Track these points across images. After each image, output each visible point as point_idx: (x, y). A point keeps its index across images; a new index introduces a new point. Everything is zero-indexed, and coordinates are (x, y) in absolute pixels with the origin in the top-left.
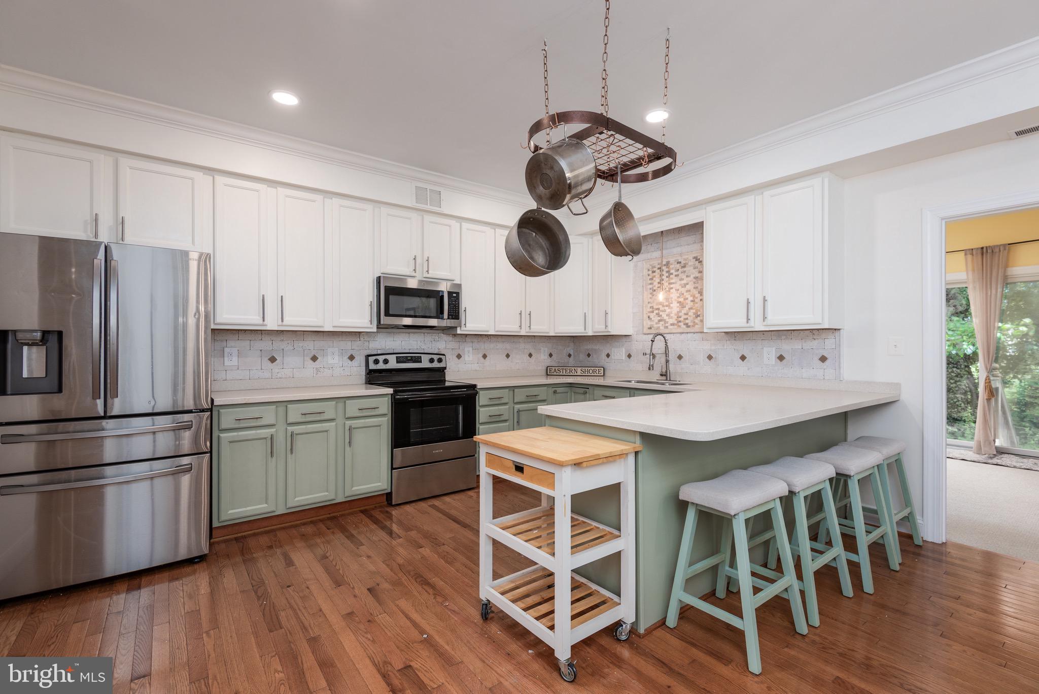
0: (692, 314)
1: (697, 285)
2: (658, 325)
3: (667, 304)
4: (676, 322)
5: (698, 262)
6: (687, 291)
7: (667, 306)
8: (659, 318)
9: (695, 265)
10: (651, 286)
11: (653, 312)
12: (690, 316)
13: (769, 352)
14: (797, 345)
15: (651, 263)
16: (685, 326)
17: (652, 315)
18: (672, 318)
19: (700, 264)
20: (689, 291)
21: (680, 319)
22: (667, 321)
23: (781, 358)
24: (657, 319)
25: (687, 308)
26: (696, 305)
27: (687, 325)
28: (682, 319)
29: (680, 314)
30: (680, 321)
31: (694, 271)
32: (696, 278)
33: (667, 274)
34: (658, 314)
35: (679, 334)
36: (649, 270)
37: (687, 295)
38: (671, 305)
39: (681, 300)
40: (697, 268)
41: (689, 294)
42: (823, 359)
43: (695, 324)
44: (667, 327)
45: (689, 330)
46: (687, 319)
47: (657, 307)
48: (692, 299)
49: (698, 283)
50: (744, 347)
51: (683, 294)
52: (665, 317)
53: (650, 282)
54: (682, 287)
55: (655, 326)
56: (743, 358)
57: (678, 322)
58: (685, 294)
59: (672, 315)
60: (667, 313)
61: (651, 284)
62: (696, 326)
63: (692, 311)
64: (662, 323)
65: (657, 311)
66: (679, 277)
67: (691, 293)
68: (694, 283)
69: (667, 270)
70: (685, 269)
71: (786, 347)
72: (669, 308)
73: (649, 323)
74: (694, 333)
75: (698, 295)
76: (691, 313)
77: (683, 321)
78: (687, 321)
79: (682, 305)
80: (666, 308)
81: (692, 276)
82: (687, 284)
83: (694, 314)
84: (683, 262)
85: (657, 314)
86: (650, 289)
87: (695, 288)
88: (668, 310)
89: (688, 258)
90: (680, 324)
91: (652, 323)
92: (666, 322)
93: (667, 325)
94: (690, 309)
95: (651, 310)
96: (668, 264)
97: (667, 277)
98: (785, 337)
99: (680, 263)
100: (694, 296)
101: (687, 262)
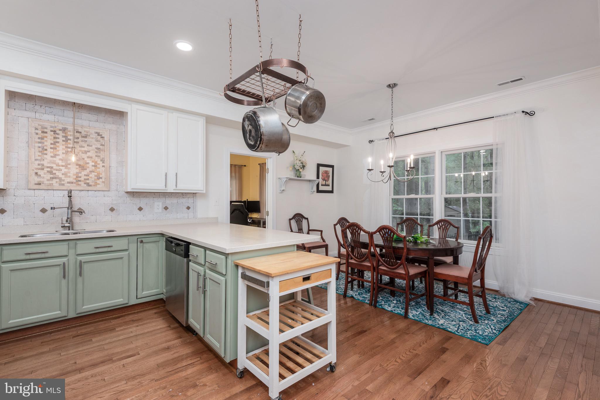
0: (94, 176)
1: (99, 154)
2: (51, 182)
3: (64, 164)
4: (75, 181)
5: (100, 137)
6: (88, 157)
7: (63, 166)
8: (52, 176)
9: (97, 138)
10: (40, 145)
11: (43, 169)
12: (91, 177)
13: (158, 204)
14: (174, 201)
15: (41, 123)
16: (86, 185)
17: (40, 172)
18: (70, 177)
19: (102, 139)
20: (91, 157)
21: (79, 179)
22: (63, 179)
23: (166, 208)
24: (49, 176)
25: (88, 170)
26: (98, 170)
27: (88, 185)
28: (82, 179)
29: (80, 175)
30: (80, 181)
31: (95, 142)
32: (98, 149)
33: (64, 139)
34: (51, 172)
35: (78, 191)
36: (36, 129)
37: (88, 160)
38: (69, 166)
39: (81, 163)
40: (100, 141)
41: (91, 160)
42: (188, 208)
43: (96, 184)
44: (63, 185)
45: (90, 188)
46: (88, 179)
47: (49, 165)
48: (93, 164)
49: (100, 153)
50: (143, 202)
51: (84, 159)
52: (60, 176)
53: (39, 140)
54: (83, 153)
55: (46, 182)
56: (140, 209)
57: (77, 181)
58: (86, 159)
59: (69, 175)
60: (63, 172)
61: (39, 143)
62: (98, 186)
63: (93, 173)
64: (58, 180)
65: (49, 169)
66: (79, 144)
67: (93, 160)
68: (96, 152)
69: (64, 135)
70: (86, 139)
71: (169, 202)
72: (65, 168)
73: (37, 179)
74: (96, 191)
75: (99, 162)
76: (93, 175)
77: (83, 181)
78: (87, 181)
79: (82, 167)
80: (61, 168)
81: (94, 147)
82: (89, 152)
83: (95, 176)
84: (83, 133)
85: (48, 172)
86: (39, 147)
87: (96, 156)
88: (64, 170)
89: (89, 131)
90: (79, 183)
91: (42, 180)
92: (60, 179)
93: (63, 182)
94: (91, 172)
95: (40, 167)
96: (64, 130)
97: (63, 141)
98: (168, 196)
99: (81, 133)
100: (96, 162)
101: (88, 134)
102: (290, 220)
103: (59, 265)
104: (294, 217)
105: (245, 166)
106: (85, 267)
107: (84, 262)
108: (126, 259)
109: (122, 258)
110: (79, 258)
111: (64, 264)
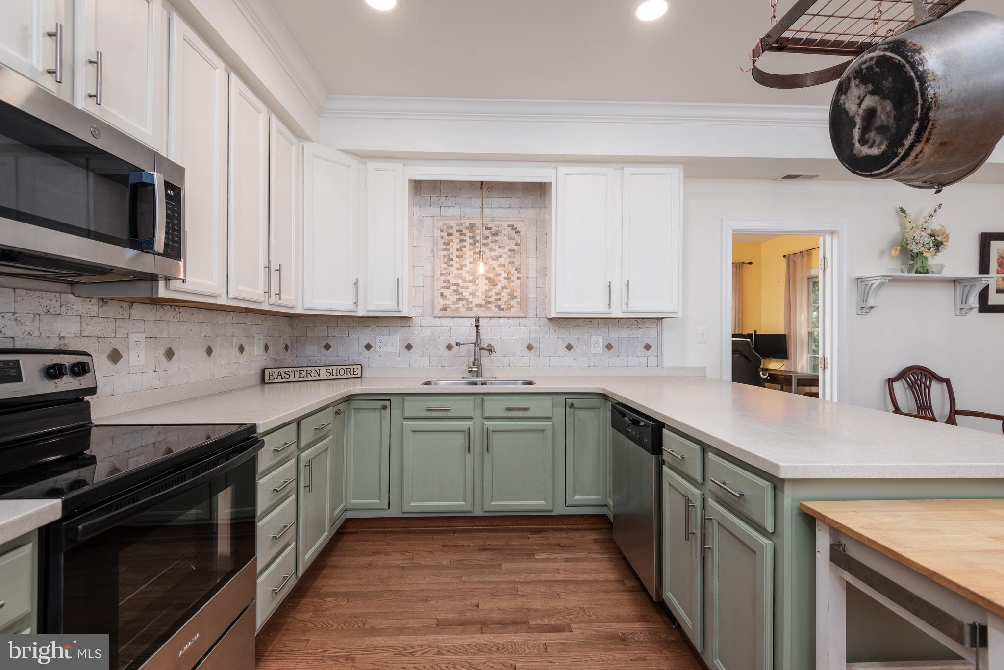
0: (507, 294)
1: (513, 260)
2: (457, 306)
3: (471, 278)
4: (483, 303)
5: (514, 231)
6: (500, 266)
7: (470, 281)
8: (458, 297)
9: (511, 235)
10: (445, 253)
11: (448, 288)
12: (503, 297)
13: (598, 340)
14: (623, 333)
15: (447, 222)
16: (496, 309)
17: (447, 292)
18: (478, 297)
19: (517, 234)
20: (504, 266)
21: (489, 300)
22: (470, 300)
23: (609, 347)
24: (455, 297)
25: (500, 286)
26: (512, 284)
27: (500, 308)
28: (492, 300)
29: (490, 294)
30: (490, 303)
31: (509, 241)
32: (512, 251)
33: (471, 241)
34: (457, 292)
35: (488, 319)
36: (442, 231)
37: (500, 271)
38: (477, 281)
39: (490, 275)
40: (514, 239)
41: (503, 270)
42: (648, 347)
43: (510, 307)
44: (471, 309)
45: (502, 314)
46: (499, 300)
47: (455, 282)
48: (506, 275)
49: (514, 257)
50: (572, 336)
51: (494, 269)
52: (468, 296)
53: (444, 247)
54: (493, 260)
55: (452, 306)
56: (569, 347)
57: (486, 303)
58: (497, 269)
59: (477, 294)
60: (470, 290)
61: (445, 250)
62: (512, 310)
63: (506, 290)
64: (464, 303)
65: (455, 288)
66: (489, 247)
67: (505, 269)
68: (510, 256)
69: (471, 234)
70: (497, 238)
71: (614, 335)
72: (473, 285)
73: (442, 303)
74: (509, 318)
75: (514, 272)
76: (505, 293)
77: (494, 303)
78: (499, 303)
79: (492, 282)
80: (468, 284)
81: (507, 248)
82: (500, 257)
83: (509, 294)
84: (494, 229)
85: (454, 291)
86: (445, 257)
87: (510, 263)
88: (472, 287)
89: (501, 225)
90: (490, 306)
91: (448, 303)
92: (468, 302)
93: (470, 306)
94: (503, 288)
95: (445, 284)
96: (471, 227)
97: (471, 244)
98: (612, 325)
99: (490, 229)
100: (509, 273)
101: (500, 229)
102: (890, 381)
103: (463, 431)
104: (903, 375)
105: (750, 263)
106: (495, 439)
107: (493, 431)
108: (549, 433)
109: (543, 431)
110: (488, 423)
111: (469, 429)
